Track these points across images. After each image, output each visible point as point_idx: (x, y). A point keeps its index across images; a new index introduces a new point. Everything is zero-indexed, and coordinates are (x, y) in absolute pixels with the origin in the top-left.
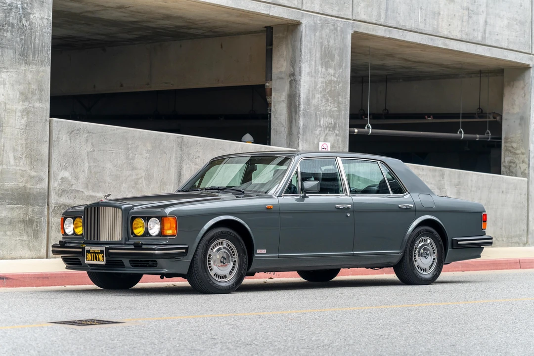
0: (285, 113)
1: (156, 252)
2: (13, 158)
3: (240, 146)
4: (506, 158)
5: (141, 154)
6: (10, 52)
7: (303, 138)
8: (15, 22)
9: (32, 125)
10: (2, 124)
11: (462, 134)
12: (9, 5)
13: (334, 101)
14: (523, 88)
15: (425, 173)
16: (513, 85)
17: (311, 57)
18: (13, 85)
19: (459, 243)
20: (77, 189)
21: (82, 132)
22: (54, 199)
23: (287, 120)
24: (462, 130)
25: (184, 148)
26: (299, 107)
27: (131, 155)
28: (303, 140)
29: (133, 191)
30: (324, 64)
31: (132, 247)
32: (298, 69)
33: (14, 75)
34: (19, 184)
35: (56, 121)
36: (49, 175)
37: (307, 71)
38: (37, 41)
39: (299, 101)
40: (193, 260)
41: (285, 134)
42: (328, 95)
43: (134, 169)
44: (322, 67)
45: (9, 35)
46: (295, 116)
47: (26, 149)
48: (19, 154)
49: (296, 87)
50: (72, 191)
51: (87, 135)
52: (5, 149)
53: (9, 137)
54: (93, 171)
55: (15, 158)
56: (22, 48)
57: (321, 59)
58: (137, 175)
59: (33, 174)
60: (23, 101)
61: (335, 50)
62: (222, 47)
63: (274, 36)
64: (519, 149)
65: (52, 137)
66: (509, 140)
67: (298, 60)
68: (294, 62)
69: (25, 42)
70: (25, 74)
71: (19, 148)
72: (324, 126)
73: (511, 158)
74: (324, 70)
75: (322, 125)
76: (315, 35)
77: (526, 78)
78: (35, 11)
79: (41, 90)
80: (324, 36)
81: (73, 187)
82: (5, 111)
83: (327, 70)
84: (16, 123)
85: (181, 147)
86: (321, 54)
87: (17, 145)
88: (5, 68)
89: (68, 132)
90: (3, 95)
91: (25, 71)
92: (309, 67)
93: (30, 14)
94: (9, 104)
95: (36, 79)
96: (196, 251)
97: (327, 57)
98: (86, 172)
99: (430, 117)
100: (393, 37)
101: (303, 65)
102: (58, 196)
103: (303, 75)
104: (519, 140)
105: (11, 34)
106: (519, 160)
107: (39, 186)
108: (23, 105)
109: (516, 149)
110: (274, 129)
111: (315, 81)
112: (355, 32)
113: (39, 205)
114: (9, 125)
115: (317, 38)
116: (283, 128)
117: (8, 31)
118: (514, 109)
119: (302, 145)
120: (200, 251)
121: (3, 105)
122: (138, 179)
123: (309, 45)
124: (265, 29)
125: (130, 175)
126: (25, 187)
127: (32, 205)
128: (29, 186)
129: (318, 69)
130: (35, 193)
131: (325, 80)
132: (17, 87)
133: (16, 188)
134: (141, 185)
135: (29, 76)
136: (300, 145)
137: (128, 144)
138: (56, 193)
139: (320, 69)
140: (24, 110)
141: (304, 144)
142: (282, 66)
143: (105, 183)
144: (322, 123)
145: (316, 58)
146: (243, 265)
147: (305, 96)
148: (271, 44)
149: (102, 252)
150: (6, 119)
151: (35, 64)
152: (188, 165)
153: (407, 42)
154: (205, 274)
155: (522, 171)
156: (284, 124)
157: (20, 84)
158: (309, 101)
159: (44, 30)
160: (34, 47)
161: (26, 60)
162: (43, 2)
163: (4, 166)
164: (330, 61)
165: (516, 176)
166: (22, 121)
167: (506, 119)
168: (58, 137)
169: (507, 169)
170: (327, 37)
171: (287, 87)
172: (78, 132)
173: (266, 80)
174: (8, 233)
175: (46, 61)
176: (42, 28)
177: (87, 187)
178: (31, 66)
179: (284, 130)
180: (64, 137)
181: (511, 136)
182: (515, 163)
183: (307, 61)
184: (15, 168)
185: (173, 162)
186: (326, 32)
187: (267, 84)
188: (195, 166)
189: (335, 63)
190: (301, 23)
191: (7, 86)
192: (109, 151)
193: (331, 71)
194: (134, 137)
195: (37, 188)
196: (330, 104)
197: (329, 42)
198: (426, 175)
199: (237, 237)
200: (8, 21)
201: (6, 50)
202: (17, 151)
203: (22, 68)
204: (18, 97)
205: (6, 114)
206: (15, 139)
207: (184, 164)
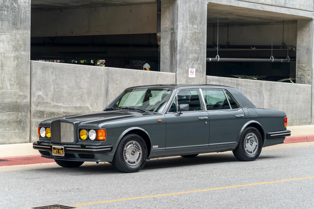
0: (169, 51)
1: (94, 150)
2: (9, 84)
3: (142, 73)
4: (298, 73)
5: (84, 80)
6: (7, 22)
7: (179, 66)
8: (9, 5)
9: (20, 65)
10: (3, 65)
11: (272, 59)
13: (197, 44)
14: (308, 32)
15: (251, 84)
16: (303, 30)
17: (183, 19)
18: (8, 42)
19: (271, 135)
20: (47, 101)
21: (50, 68)
22: (34, 108)
23: (169, 56)
24: (273, 56)
25: (109, 75)
26: (177, 48)
27: (78, 80)
28: (179, 68)
29: (80, 101)
30: (191, 22)
31: (80, 146)
32: (176, 26)
33: (9, 36)
34: (13, 100)
35: (34, 62)
36: (30, 94)
37: (181, 27)
38: (22, 16)
39: (177, 45)
40: (115, 154)
41: (169, 64)
42: (193, 41)
43: (80, 88)
44: (190, 24)
45: (6, 12)
46: (175, 54)
47: (17, 80)
48: (13, 83)
49: (175, 36)
50: (44, 103)
51: (52, 70)
52: (5, 80)
54: (56, 91)
55: (11, 85)
56: (13, 20)
57: (190, 19)
58: (82, 92)
59: (21, 93)
60: (15, 51)
61: (198, 14)
62: (131, 11)
63: (161, 6)
64: (306, 68)
65: (32, 72)
66: (300, 62)
67: (176, 20)
68: (174, 21)
69: (15, 17)
70: (15, 35)
71: (13, 79)
72: (191, 59)
73: (301, 73)
74: (191, 26)
75: (190, 59)
76: (186, 6)
77: (310, 26)
79: (25, 45)
80: (191, 6)
81: (45, 101)
82: (4, 57)
83: (193, 26)
84: (11, 64)
85: (107, 75)
86: (189, 17)
87: (12, 77)
88: (4, 32)
89: (41, 69)
90: (3, 48)
91: (16, 34)
92: (183, 25)
94: (6, 54)
95: (22, 38)
96: (117, 148)
97: (193, 18)
98: (52, 91)
99: (254, 48)
100: (232, 5)
101: (179, 24)
102: (36, 106)
103: (179, 30)
104: (306, 62)
105: (7, 12)
106: (306, 74)
107: (25, 101)
108: (15, 53)
109: (305, 67)
110: (162, 61)
111: (186, 33)
112: (210, 3)
113: (25, 112)
114: (7, 65)
115: (187, 7)
116: (167, 61)
117: (5, 11)
118: (303, 44)
119: (179, 71)
120: (120, 148)
121: (3, 54)
122: (83, 94)
123: (182, 12)
124: (157, 1)
125: (78, 92)
126: (16, 102)
127: (21, 112)
128: (19, 101)
129: (188, 25)
130: (22, 105)
131: (192, 32)
132: (11, 43)
133: (11, 102)
134: (85, 98)
135: (18, 37)
136: (178, 71)
137: (77, 74)
139: (189, 26)
140: (15, 57)
141: (180, 70)
142: (167, 24)
143: (63, 97)
144: (190, 57)
145: (186, 19)
146: (144, 155)
147: (180, 42)
148: (160, 11)
149: (62, 149)
150: (5, 62)
151: (21, 29)
152: (112, 85)
153: (240, 7)
154: (123, 162)
155: (308, 80)
156: (168, 58)
157: (13, 41)
158: (183, 44)
159: (26, 9)
160: (21, 19)
161: (16, 27)
163: (4, 90)
164: (195, 20)
165: (305, 83)
166: (14, 63)
167: (298, 50)
168: (35, 72)
169: (299, 79)
170: (193, 7)
171: (169, 36)
172: (47, 68)
173: (157, 32)
174: (7, 129)
175: (28, 27)
176: (25, 8)
177: (53, 100)
178: (19, 30)
179: (168, 62)
180: (39, 71)
181: (302, 60)
182: (304, 75)
183: (181, 21)
184: (11, 90)
185: (103, 83)
186: (192, 4)
187: (158, 34)
188: (116, 85)
189: (198, 21)
191: (5, 43)
192: (66, 78)
193: (196, 26)
194: (80, 70)
195: (23, 102)
196: (195, 46)
197: (194, 9)
198: (252, 85)
199: (141, 139)
200: (5, 5)
201: (4, 22)
202: (12, 80)
203: (13, 32)
204: (11, 49)
205: (5, 59)
206: (10, 74)
207: (110, 84)
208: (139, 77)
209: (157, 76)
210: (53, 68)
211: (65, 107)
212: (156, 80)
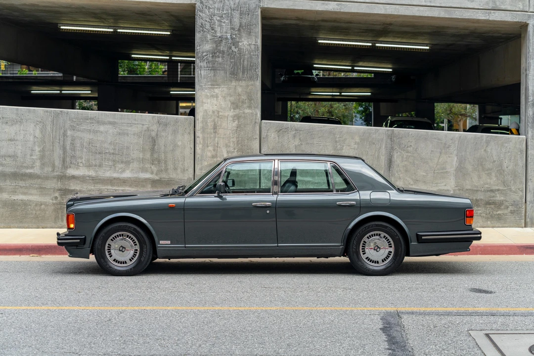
2: (226, 151)
5: (349, 146)
6: (222, 73)
8: (225, 49)
9: (242, 126)
10: (216, 127)
12: (220, 37)
18: (224, 97)
21: (290, 130)
25: (395, 139)
27: (339, 146)
33: (225, 89)
35: (266, 123)
38: (246, 63)
41: (524, 122)
45: (220, 60)
47: (237, 145)
48: (231, 149)
51: (295, 132)
52: (219, 145)
53: (222, 136)
55: (228, 152)
56: (232, 68)
60: (234, 109)
65: (262, 135)
68: (527, 58)
69: (235, 64)
70: (235, 88)
71: (232, 145)
78: (243, 40)
79: (250, 99)
82: (218, 117)
84: (228, 125)
85: (391, 139)
87: (230, 142)
88: (217, 85)
89: (276, 131)
90: (216, 105)
91: (235, 86)
93: (239, 42)
94: (222, 112)
95: (246, 92)
102: (268, 180)
105: (222, 59)
108: (234, 112)
114: (222, 127)
117: (219, 57)
121: (216, 113)
132: (228, 98)
135: (240, 90)
136: (530, 132)
137: (336, 138)
138: (266, 178)
140: (235, 116)
150: (220, 123)
151: (245, 80)
152: (399, 153)
157: (231, 96)
159: (252, 54)
160: (243, 67)
161: (236, 78)
162: (250, 32)
166: (233, 124)
168: (267, 135)
172: (286, 130)
175: (255, 77)
176: (250, 52)
178: (241, 82)
180: (272, 134)
185: (383, 151)
188: (407, 154)
190: (528, 24)
191: (219, 98)
192: (317, 144)
194: (342, 132)
200: (219, 50)
201: (218, 71)
202: (229, 146)
203: (232, 84)
204: (229, 106)
205: (219, 119)
206: (227, 138)
207: (395, 152)
208: (450, 142)
209: (486, 140)
210: (296, 130)
211: (316, 183)
212: (485, 146)
